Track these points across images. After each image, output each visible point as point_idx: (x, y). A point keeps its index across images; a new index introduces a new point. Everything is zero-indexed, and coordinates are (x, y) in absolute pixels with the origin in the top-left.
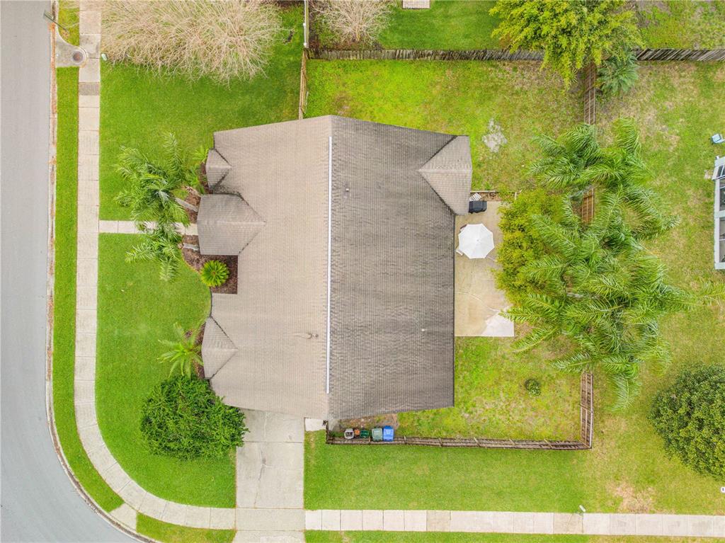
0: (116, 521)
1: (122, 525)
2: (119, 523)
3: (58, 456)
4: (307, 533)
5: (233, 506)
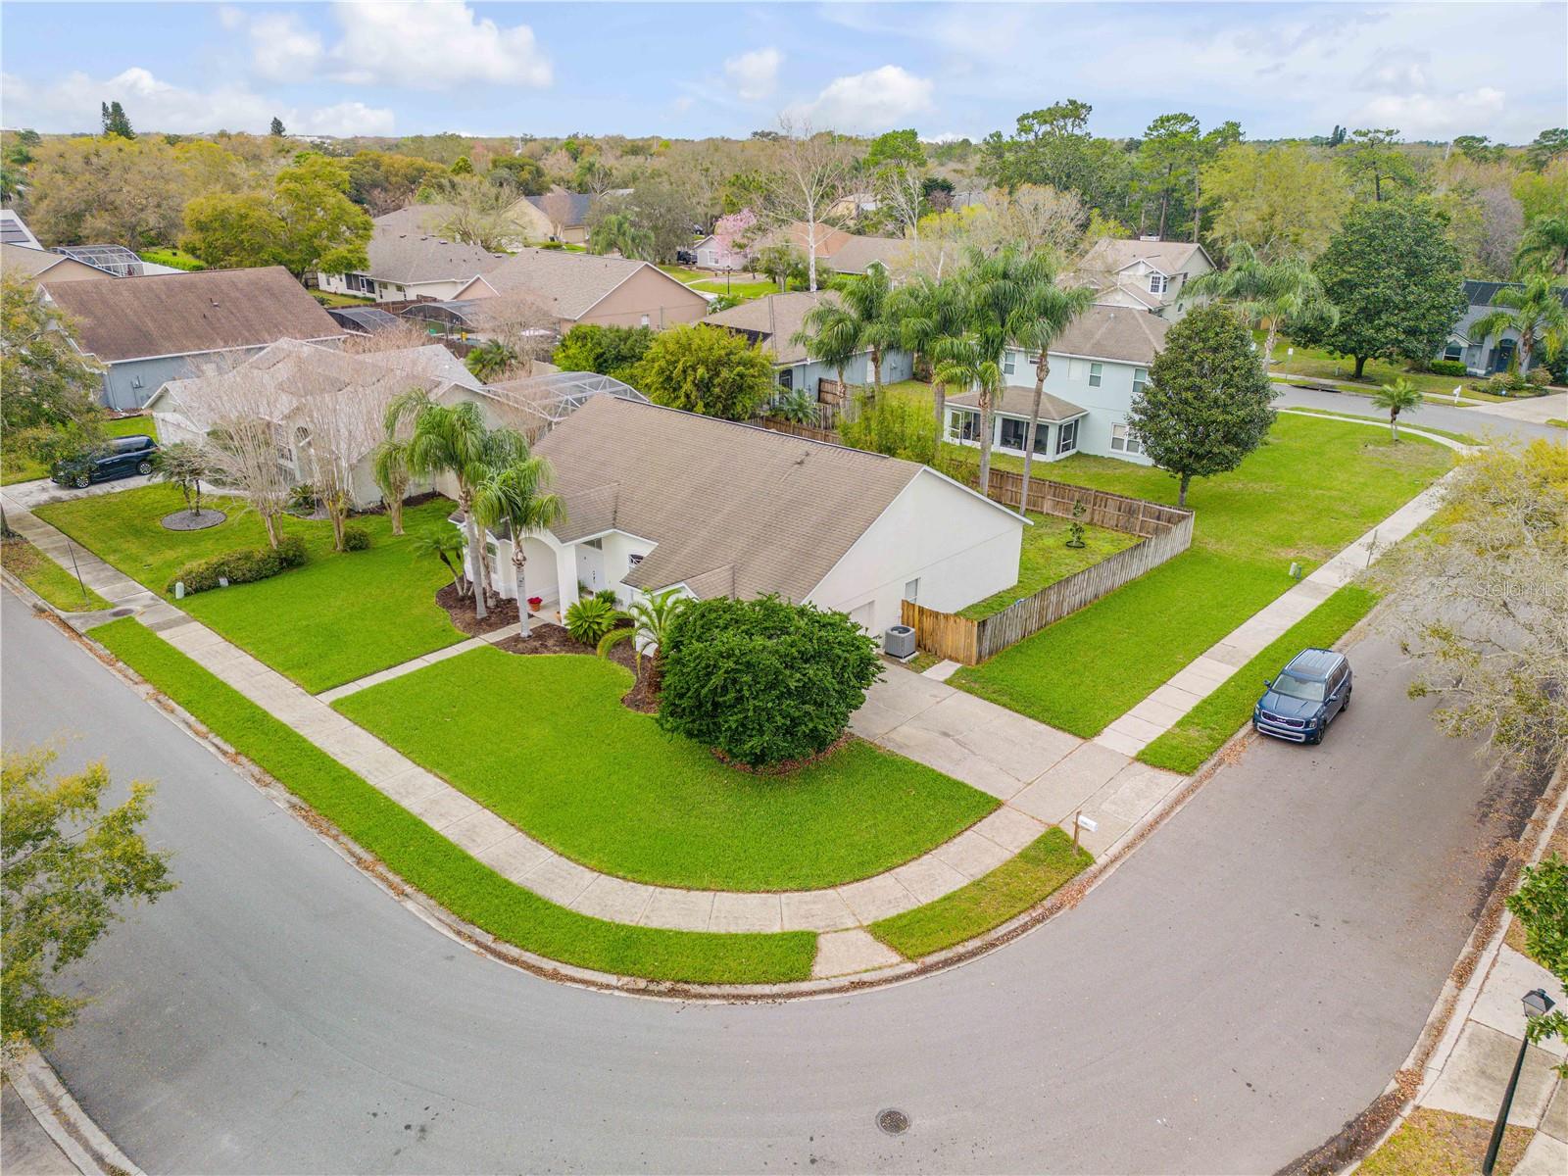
0: (844, 982)
1: (866, 977)
2: (855, 979)
3: (569, 984)
4: (1141, 758)
5: (999, 804)
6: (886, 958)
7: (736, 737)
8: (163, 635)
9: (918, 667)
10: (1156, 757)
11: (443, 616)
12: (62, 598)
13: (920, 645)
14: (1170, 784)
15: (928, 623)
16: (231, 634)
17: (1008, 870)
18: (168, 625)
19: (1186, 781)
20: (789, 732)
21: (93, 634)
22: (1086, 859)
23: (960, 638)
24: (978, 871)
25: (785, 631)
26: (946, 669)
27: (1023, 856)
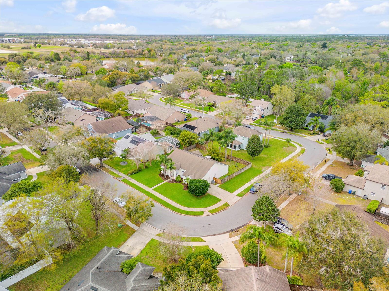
0: (206, 215)
1: (208, 215)
4: (237, 195)
5: (221, 200)
6: (210, 213)
7: (196, 194)
8: (130, 181)
9: (215, 185)
10: (238, 195)
11: (161, 178)
12: (115, 176)
13: (215, 182)
14: (239, 198)
15: (216, 180)
16: (137, 180)
17: (221, 206)
18: (130, 179)
19: (241, 198)
20: (201, 193)
21: (122, 180)
22: (229, 205)
23: (220, 181)
24: (218, 206)
25: (200, 183)
26: (218, 185)
27: (223, 205)
